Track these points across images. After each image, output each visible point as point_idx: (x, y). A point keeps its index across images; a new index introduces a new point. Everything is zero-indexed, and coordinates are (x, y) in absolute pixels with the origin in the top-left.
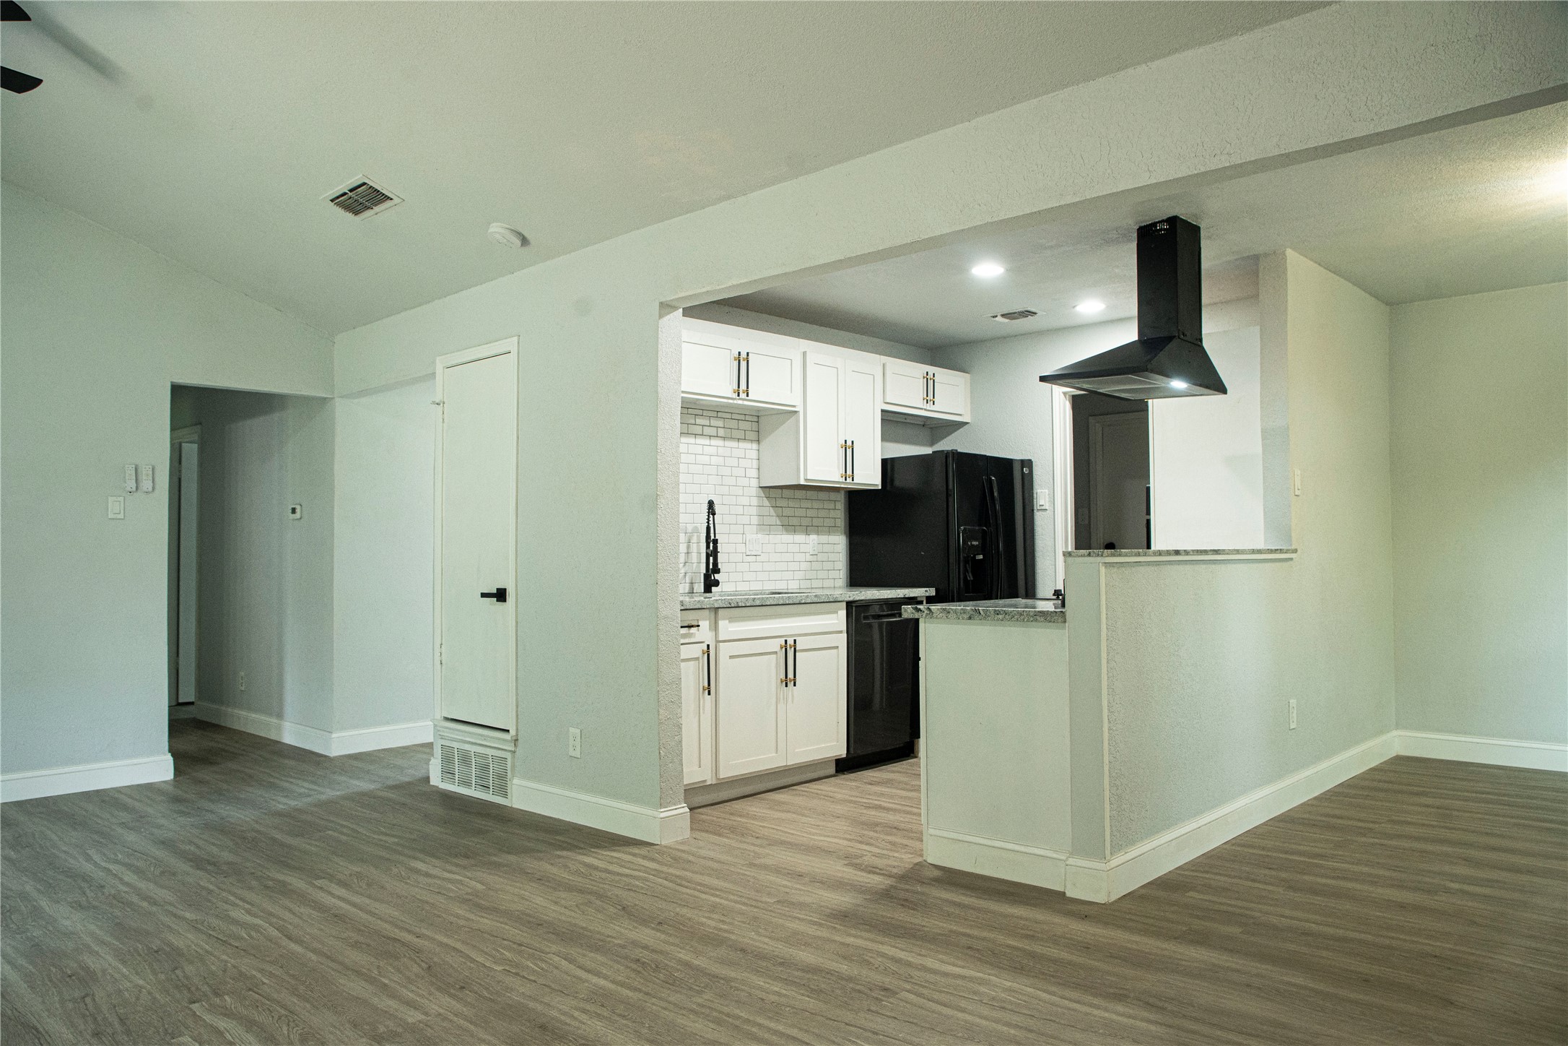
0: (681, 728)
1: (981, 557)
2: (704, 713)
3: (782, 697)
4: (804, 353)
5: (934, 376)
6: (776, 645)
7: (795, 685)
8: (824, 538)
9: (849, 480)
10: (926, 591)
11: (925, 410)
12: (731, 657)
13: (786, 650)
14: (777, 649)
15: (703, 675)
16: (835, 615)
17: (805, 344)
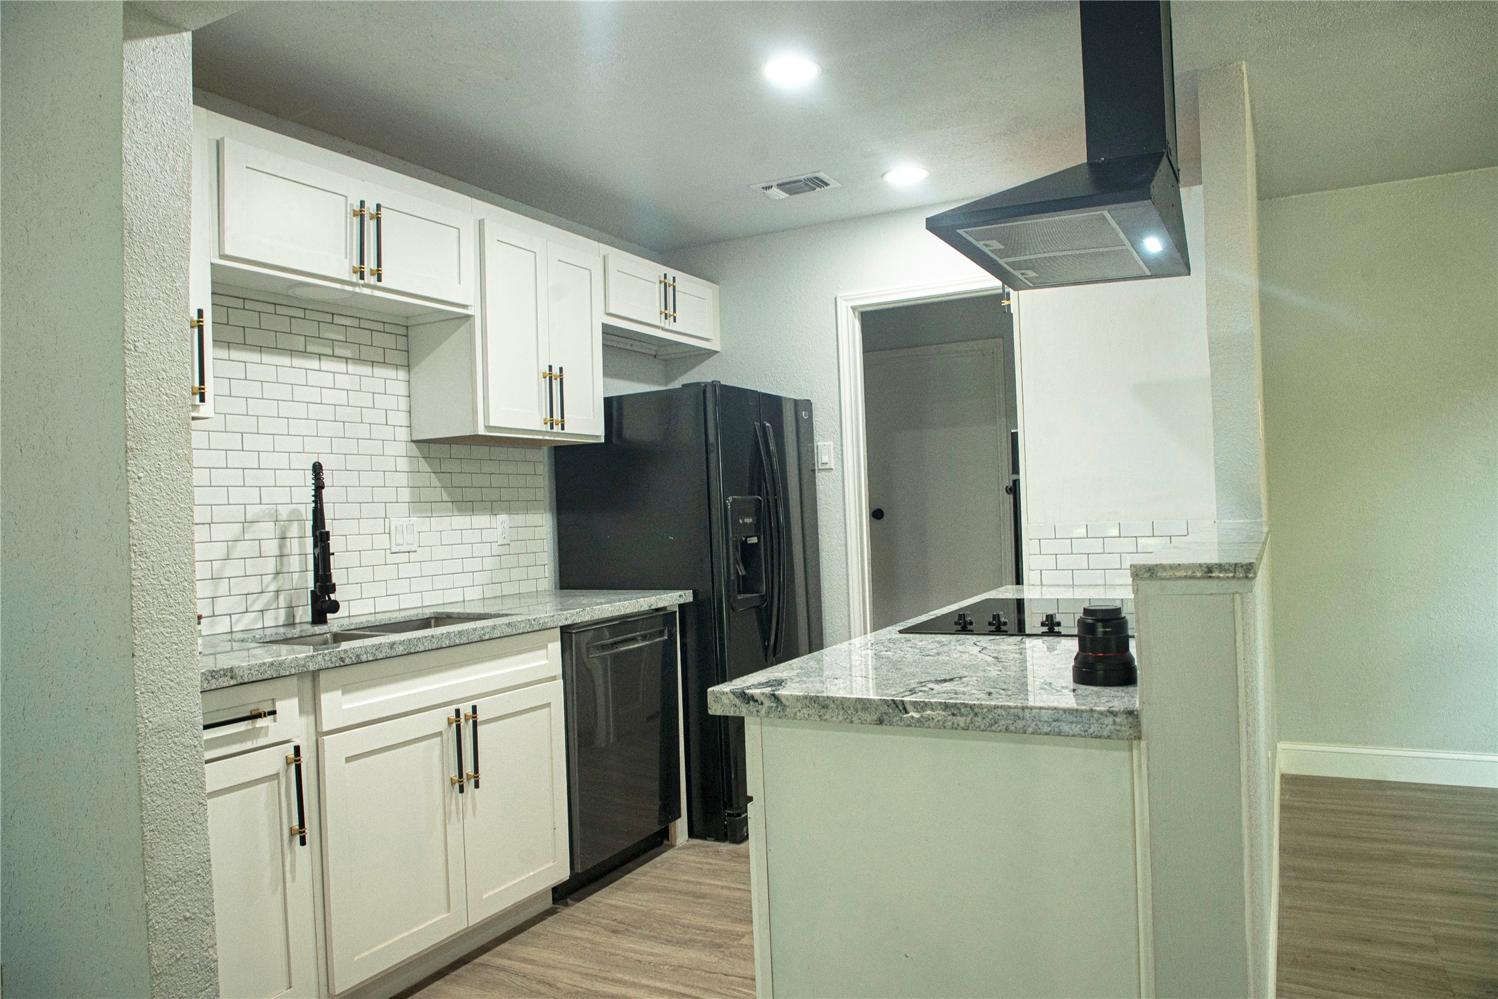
0: (214, 971)
1: (754, 540)
2: (293, 879)
3: (453, 808)
4: (481, 223)
5: (674, 281)
6: (438, 720)
7: (477, 786)
8: (519, 519)
9: (557, 429)
10: (680, 596)
11: (663, 329)
12: (348, 760)
13: (458, 727)
14: (443, 726)
15: (289, 805)
16: (543, 652)
17: (481, 208)
